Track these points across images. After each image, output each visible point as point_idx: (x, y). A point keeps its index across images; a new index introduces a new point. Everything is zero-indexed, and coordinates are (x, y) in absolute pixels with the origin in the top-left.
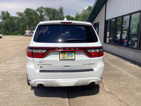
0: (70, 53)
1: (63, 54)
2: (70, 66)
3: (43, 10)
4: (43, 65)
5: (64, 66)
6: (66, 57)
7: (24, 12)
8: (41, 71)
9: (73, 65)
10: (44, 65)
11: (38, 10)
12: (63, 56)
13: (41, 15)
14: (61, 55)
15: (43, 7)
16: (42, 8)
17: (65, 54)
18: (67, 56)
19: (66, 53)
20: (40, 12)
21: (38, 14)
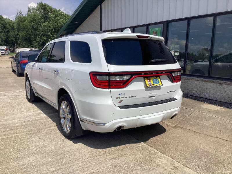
1: (148, 79)
2: (154, 96)
4: (124, 98)
5: (149, 97)
6: (153, 83)
8: (121, 107)
9: (158, 95)
10: (126, 97)
12: (149, 83)
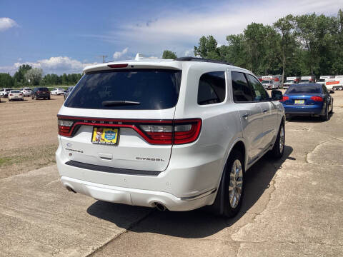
0: (111, 130)
1: (99, 131)
2: (110, 159)
3: (291, 22)
4: (72, 150)
5: (102, 158)
7: (243, 34)
9: (115, 158)
11: (277, 25)
12: (98, 136)
13: (286, 36)
14: (95, 133)
15: (292, 16)
16: (290, 17)
17: (102, 131)
18: (106, 137)
19: (105, 130)
20: (283, 29)
21: (279, 35)
